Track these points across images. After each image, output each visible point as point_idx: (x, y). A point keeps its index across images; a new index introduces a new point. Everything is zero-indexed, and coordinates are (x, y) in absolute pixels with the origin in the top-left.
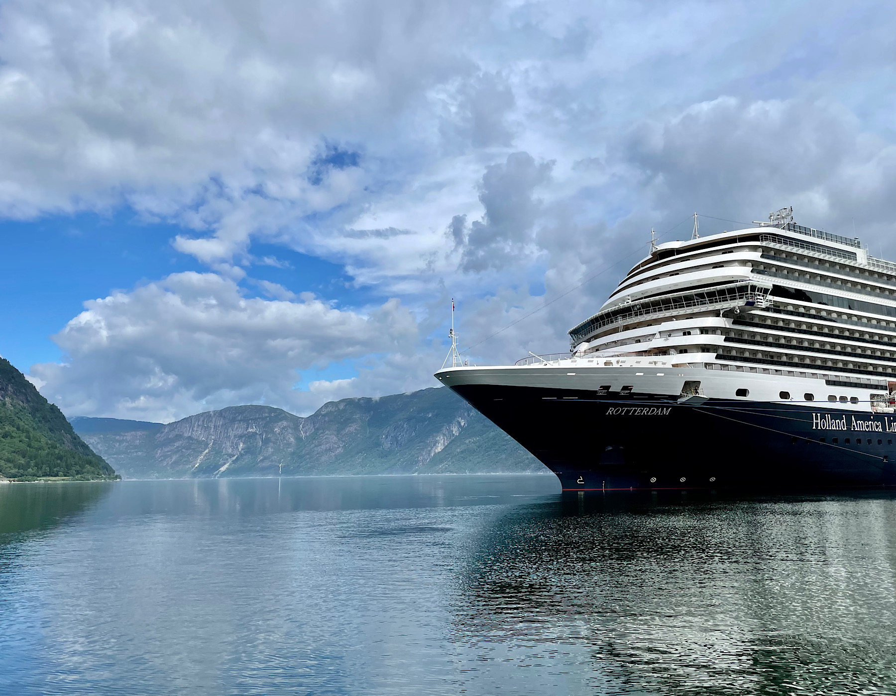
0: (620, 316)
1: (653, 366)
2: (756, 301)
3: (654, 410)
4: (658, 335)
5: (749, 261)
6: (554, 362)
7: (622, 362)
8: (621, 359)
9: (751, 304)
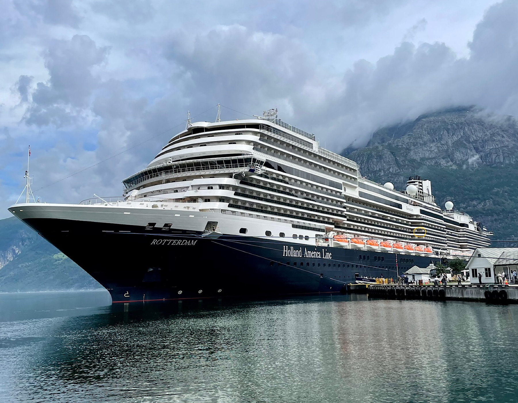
0: (164, 172)
1: (186, 210)
2: (256, 169)
3: (185, 242)
4: (190, 188)
5: (252, 142)
6: (113, 204)
7: (165, 206)
8: (164, 203)
9: (252, 171)
